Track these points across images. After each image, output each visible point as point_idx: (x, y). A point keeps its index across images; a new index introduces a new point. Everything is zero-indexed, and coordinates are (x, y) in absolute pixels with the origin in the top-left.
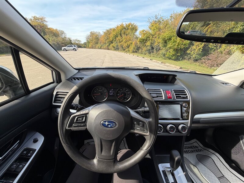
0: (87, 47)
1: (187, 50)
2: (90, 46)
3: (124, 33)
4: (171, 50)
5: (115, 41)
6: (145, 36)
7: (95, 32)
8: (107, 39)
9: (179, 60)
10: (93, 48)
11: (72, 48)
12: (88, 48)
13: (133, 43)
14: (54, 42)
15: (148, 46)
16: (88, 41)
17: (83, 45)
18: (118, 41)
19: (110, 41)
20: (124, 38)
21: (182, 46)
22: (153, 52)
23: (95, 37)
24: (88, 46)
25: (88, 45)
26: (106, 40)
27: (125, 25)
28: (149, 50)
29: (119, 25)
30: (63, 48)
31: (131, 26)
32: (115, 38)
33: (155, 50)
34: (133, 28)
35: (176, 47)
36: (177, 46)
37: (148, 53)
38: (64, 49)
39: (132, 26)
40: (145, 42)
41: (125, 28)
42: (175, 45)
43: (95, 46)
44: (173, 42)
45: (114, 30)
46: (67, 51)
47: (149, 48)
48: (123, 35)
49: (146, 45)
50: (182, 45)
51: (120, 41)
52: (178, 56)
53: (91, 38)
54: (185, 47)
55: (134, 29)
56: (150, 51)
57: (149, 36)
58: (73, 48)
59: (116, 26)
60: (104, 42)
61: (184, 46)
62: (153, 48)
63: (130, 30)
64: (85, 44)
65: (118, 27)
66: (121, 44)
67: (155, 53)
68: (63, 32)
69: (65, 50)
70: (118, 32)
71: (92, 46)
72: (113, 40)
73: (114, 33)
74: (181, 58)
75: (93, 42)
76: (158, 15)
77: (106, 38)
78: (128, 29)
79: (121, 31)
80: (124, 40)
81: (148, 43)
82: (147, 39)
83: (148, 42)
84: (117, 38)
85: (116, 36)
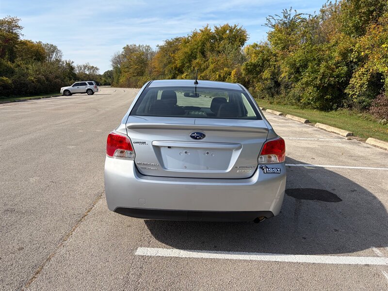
0: (114, 83)
1: (345, 88)
2: (122, 80)
3: (212, 50)
4: (310, 89)
5: (189, 67)
6: (259, 57)
7: (137, 45)
8: (169, 63)
9: (332, 109)
10: (129, 86)
11: (83, 88)
12: (116, 87)
13: (233, 73)
14: (40, 76)
15: (266, 79)
16: (116, 68)
17: (103, 79)
18: (196, 68)
19: (176, 68)
20: (210, 60)
21: (332, 79)
22: (278, 93)
23: (137, 58)
24: (118, 80)
25: (116, 78)
26: (165, 65)
27: (213, 30)
28: (270, 88)
29: (199, 31)
30: (63, 89)
31: (228, 32)
32: (190, 61)
33: (282, 88)
34: (235, 35)
35: (318, 82)
36: (321, 80)
37: (267, 96)
38: (66, 91)
39: (231, 31)
40: (261, 71)
41: (213, 37)
42: (317, 78)
43: (136, 81)
44: (312, 73)
45: (186, 41)
46: (71, 94)
47: (268, 83)
48: (208, 53)
49: (263, 78)
50: (330, 77)
51: (202, 67)
52: (327, 99)
53: (126, 60)
54: (338, 82)
55: (238, 37)
56: (273, 90)
57: (269, 58)
58: (87, 88)
59: (191, 34)
60: (161, 70)
61: (337, 80)
62: (277, 84)
63: (226, 41)
64: (108, 74)
65: (195, 34)
66: (203, 74)
67: (282, 96)
68: (55, 48)
69: (67, 93)
70: (196, 47)
71: (128, 80)
72: (183, 66)
73: (187, 50)
74: (335, 106)
75: (131, 70)
76: (290, 11)
77: (165, 61)
78: (221, 39)
79: (204, 44)
80: (212, 66)
81: (266, 74)
82: (263, 64)
83: (266, 72)
84: (195, 62)
85: (191, 57)
